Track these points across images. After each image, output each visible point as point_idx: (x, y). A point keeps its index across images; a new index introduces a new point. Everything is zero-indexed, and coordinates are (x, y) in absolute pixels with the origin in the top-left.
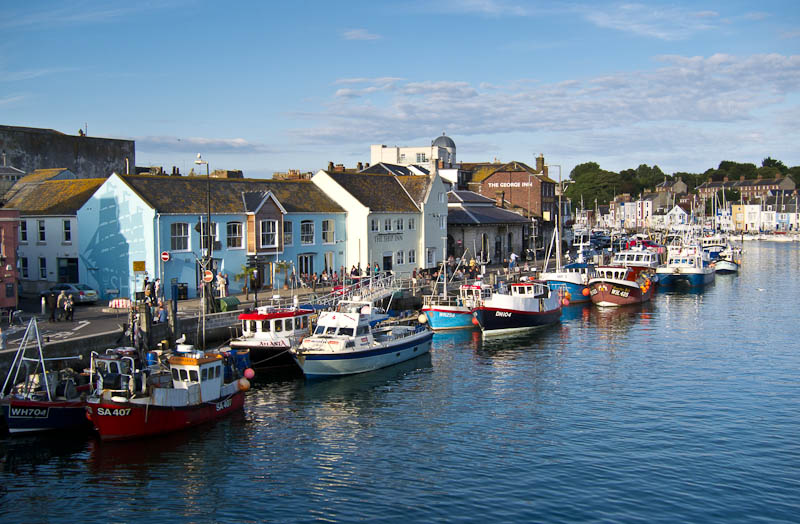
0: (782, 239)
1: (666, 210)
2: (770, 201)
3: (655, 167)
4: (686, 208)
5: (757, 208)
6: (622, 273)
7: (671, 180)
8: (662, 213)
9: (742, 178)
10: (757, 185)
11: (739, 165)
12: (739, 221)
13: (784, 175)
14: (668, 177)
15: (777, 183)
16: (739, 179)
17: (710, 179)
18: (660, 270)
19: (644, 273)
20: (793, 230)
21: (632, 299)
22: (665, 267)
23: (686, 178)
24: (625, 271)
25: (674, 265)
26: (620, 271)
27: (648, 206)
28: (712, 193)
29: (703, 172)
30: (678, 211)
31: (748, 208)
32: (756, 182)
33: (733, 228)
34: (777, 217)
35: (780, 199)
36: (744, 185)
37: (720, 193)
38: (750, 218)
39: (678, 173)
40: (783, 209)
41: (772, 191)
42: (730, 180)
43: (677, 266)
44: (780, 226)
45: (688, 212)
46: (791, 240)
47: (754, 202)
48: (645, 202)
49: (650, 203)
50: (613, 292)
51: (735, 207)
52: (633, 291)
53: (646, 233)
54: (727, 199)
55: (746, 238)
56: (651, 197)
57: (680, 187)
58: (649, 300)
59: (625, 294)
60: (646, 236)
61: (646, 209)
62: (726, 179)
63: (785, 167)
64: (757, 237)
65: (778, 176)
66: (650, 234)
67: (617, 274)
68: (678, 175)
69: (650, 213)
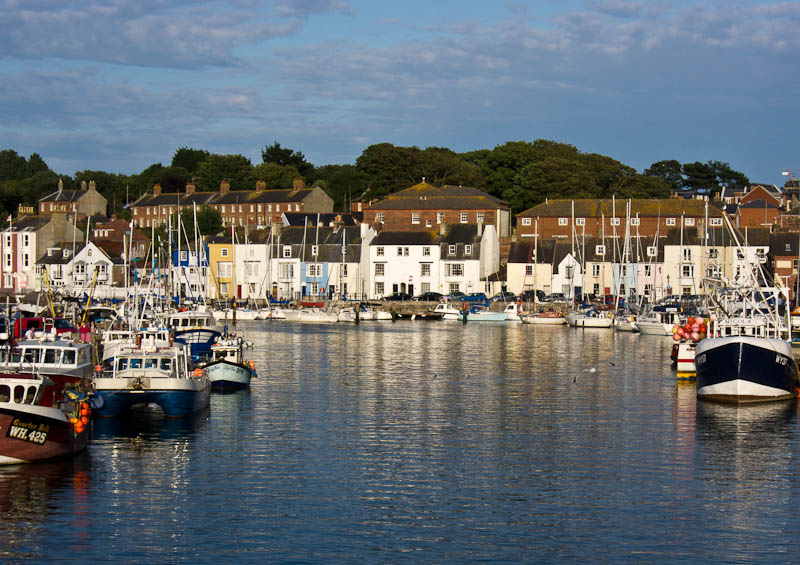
0: (315, 317)
1: (66, 254)
2: (289, 237)
3: (35, 157)
4: (112, 248)
5: (261, 250)
6: (32, 390)
7: (73, 188)
8: (58, 259)
9: (225, 186)
10: (255, 201)
11: (217, 158)
12: (225, 277)
13: (309, 183)
14: (67, 180)
15: (298, 198)
16: (217, 188)
17: (158, 188)
18: (103, 384)
19: (73, 389)
20: (335, 298)
21: (53, 448)
22: (110, 375)
23: (106, 184)
24: (37, 384)
25: (129, 372)
26: (26, 384)
27: (28, 244)
28: (162, 216)
29: (139, 172)
30: (93, 255)
31: (242, 251)
32: (253, 195)
33: (212, 292)
34: (303, 270)
35: (311, 232)
36: (228, 201)
37: (188, 218)
38: (248, 271)
39: (88, 173)
40: (315, 253)
41: (288, 215)
42: (198, 189)
43: (137, 373)
44: (310, 289)
45: (116, 258)
46: (333, 319)
47: (257, 238)
48: (21, 235)
49: (32, 236)
50: (14, 431)
51: (215, 249)
52: (57, 430)
53: (43, 304)
54: (203, 231)
55: (243, 315)
56: (35, 223)
57: (93, 202)
58: (85, 448)
59: (38, 437)
60: (41, 309)
61: (23, 250)
62: (190, 189)
63: (310, 166)
64: (265, 314)
65: (299, 184)
66: (52, 305)
67: (19, 390)
68: (87, 176)
69: (32, 259)
